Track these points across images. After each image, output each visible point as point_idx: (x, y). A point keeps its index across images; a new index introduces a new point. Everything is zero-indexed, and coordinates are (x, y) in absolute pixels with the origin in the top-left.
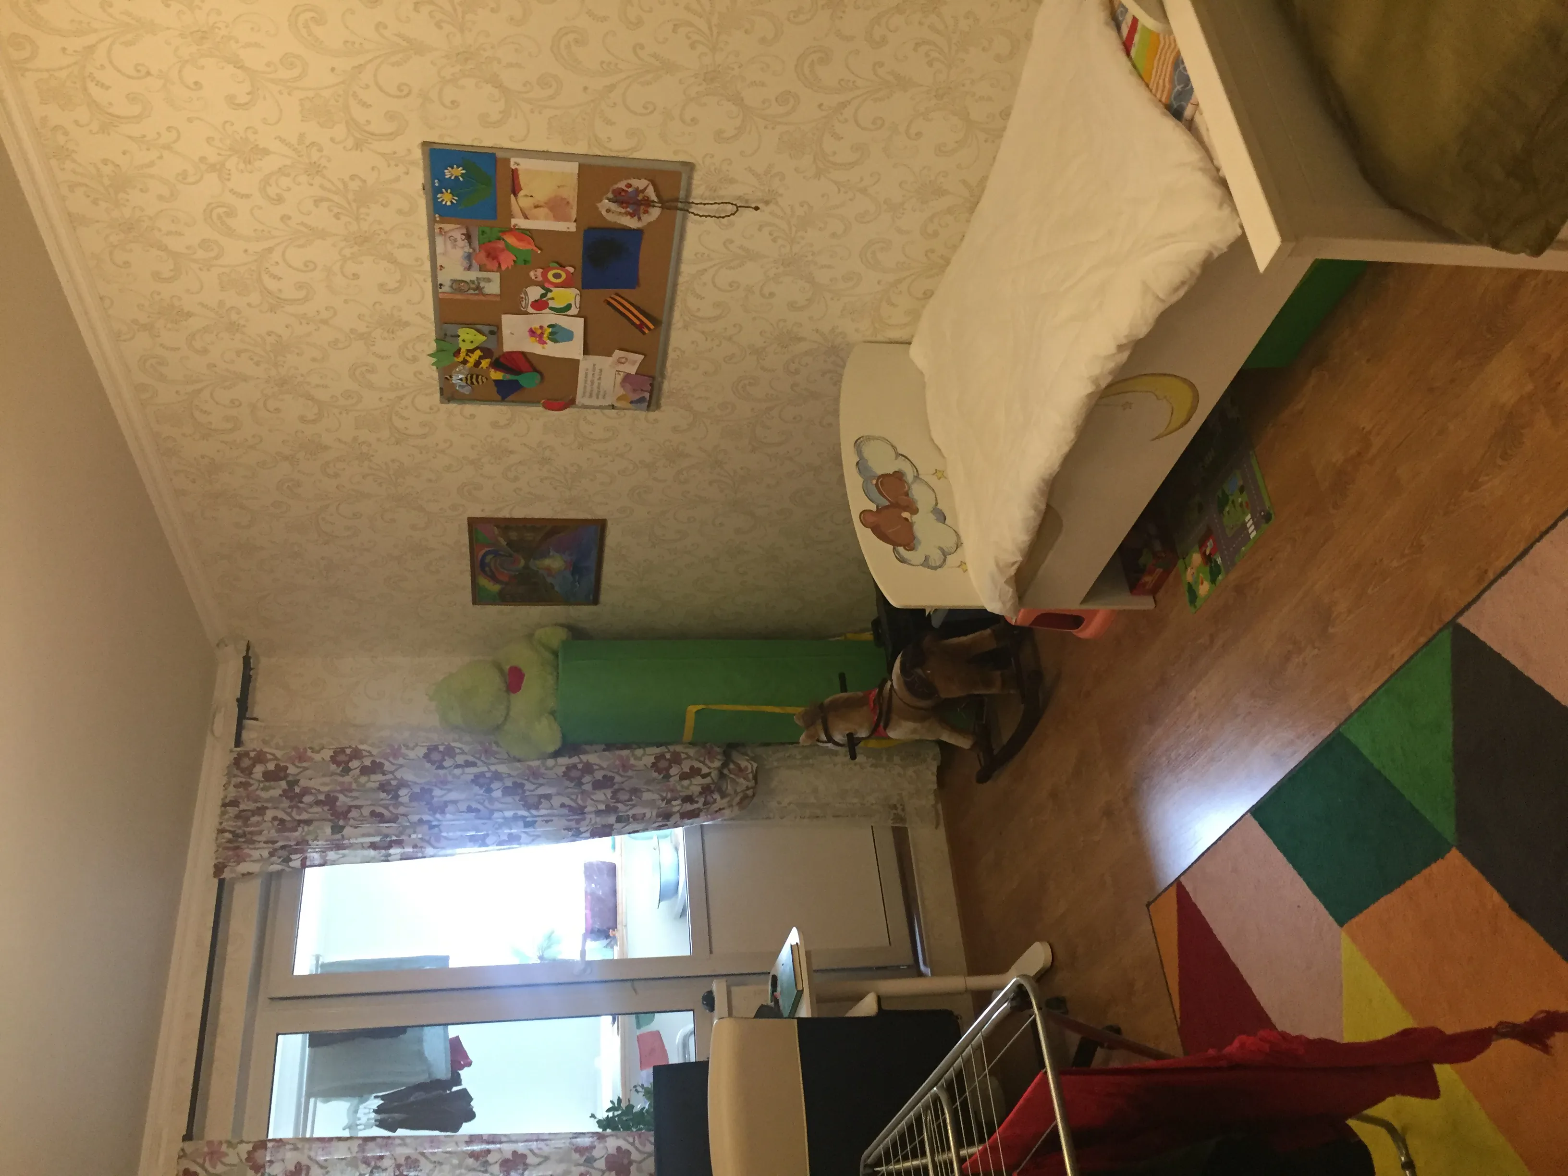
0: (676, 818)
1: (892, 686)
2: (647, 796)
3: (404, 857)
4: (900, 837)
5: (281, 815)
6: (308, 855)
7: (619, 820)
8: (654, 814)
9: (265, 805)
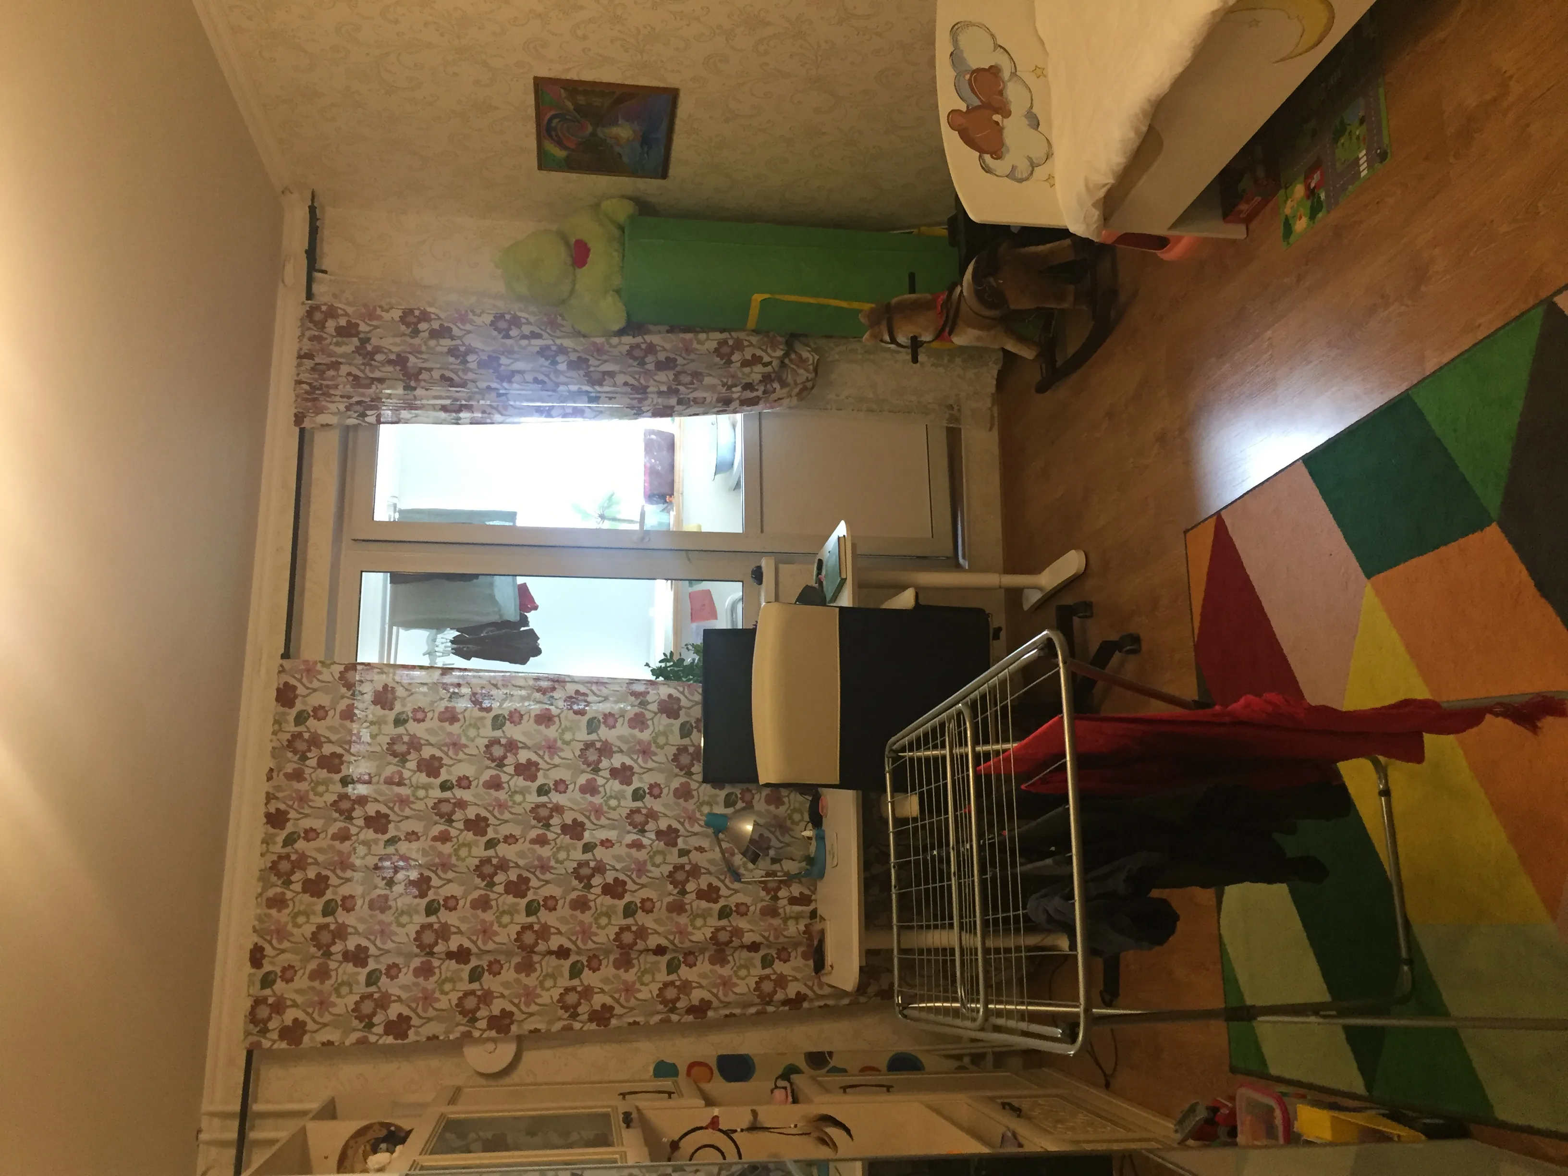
0: (735, 404)
1: (962, 292)
2: (708, 380)
3: (473, 422)
4: (953, 437)
5: (355, 371)
6: (382, 412)
7: (680, 402)
8: (714, 399)
9: (340, 360)
